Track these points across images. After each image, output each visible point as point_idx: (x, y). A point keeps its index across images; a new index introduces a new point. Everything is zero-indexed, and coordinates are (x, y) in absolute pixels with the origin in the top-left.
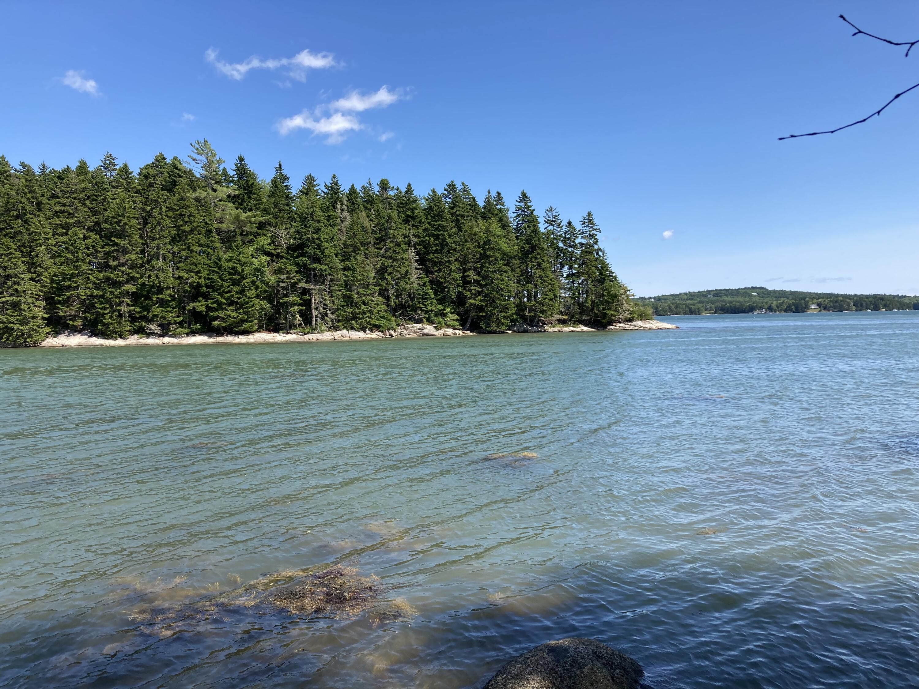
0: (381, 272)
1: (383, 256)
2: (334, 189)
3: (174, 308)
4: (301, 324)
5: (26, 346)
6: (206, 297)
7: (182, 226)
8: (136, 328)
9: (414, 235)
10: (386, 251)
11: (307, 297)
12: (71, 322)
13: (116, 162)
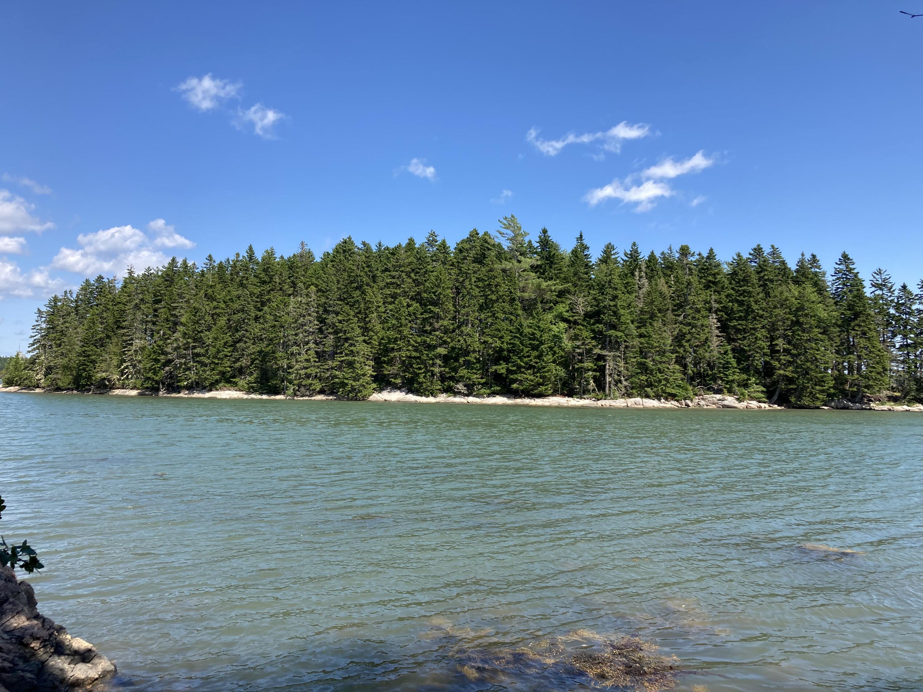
0: (679, 339)
1: (681, 323)
2: (634, 256)
3: (478, 370)
4: (594, 390)
5: (356, 400)
6: (507, 360)
7: (489, 295)
8: (445, 387)
9: (715, 301)
10: (684, 318)
11: (602, 363)
12: (393, 380)
13: (438, 238)
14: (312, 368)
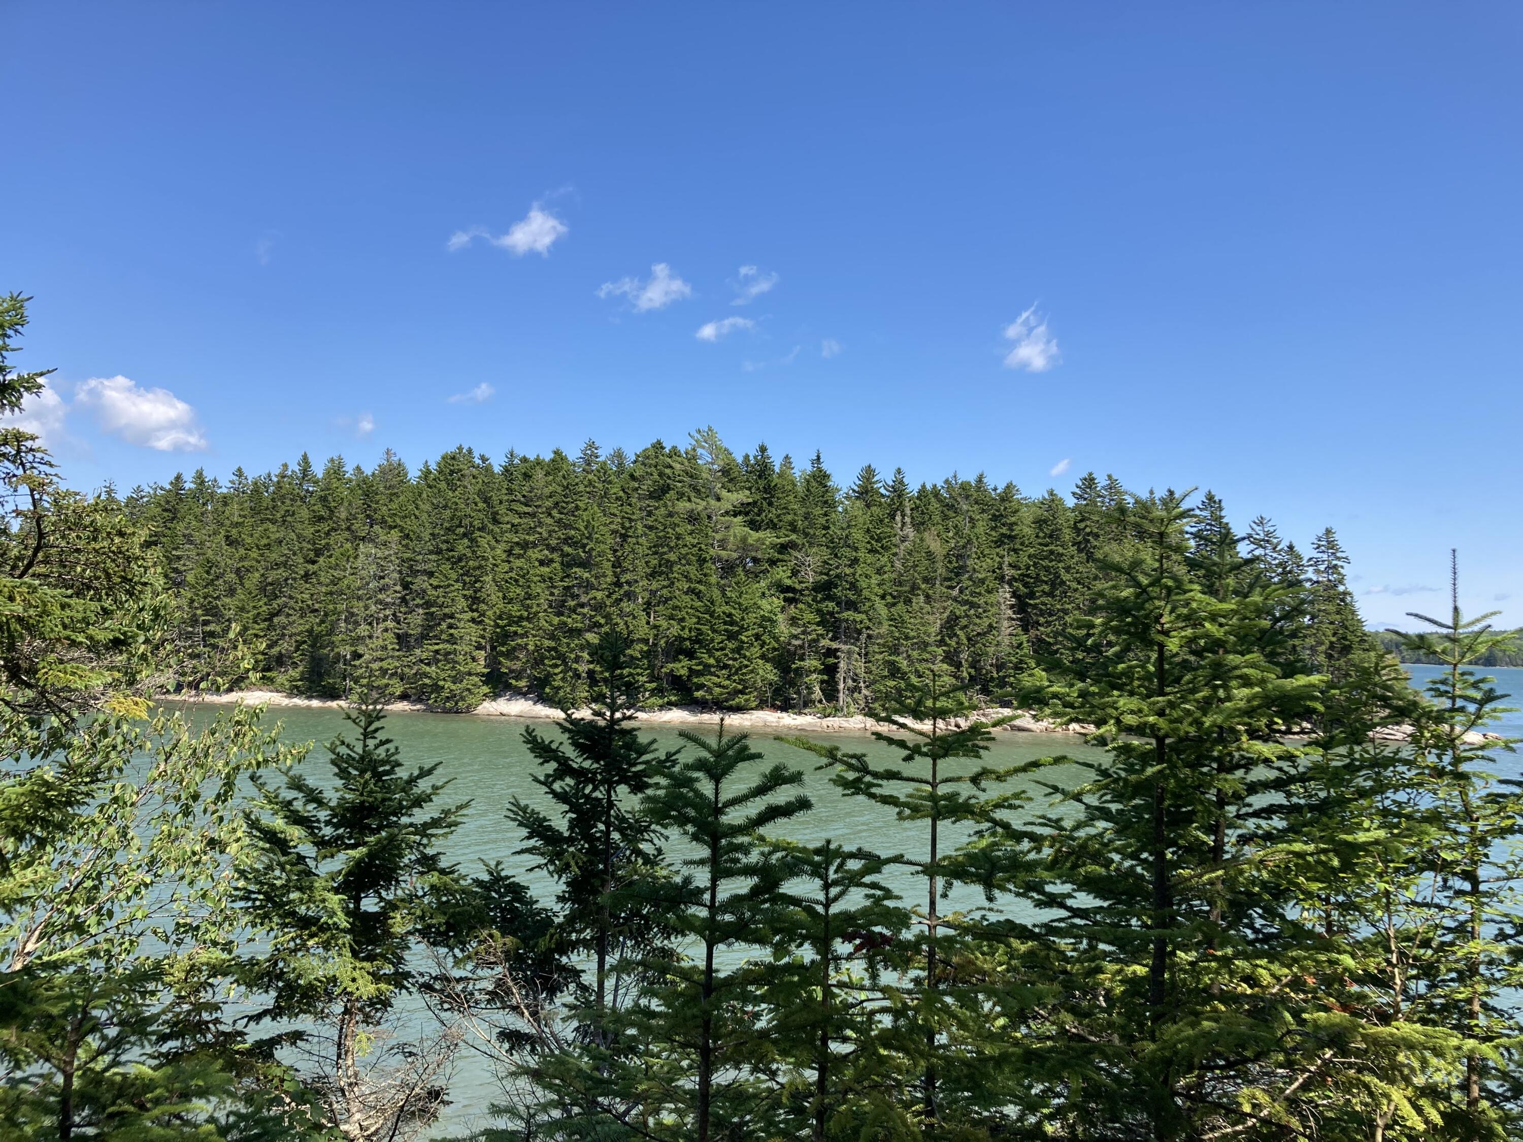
0: (951, 624)
1: (955, 599)
2: (898, 489)
3: (646, 669)
4: (820, 701)
5: (456, 712)
6: (690, 655)
9: (1010, 565)
10: (961, 591)
11: (832, 660)
12: (513, 682)
14: (390, 660)
